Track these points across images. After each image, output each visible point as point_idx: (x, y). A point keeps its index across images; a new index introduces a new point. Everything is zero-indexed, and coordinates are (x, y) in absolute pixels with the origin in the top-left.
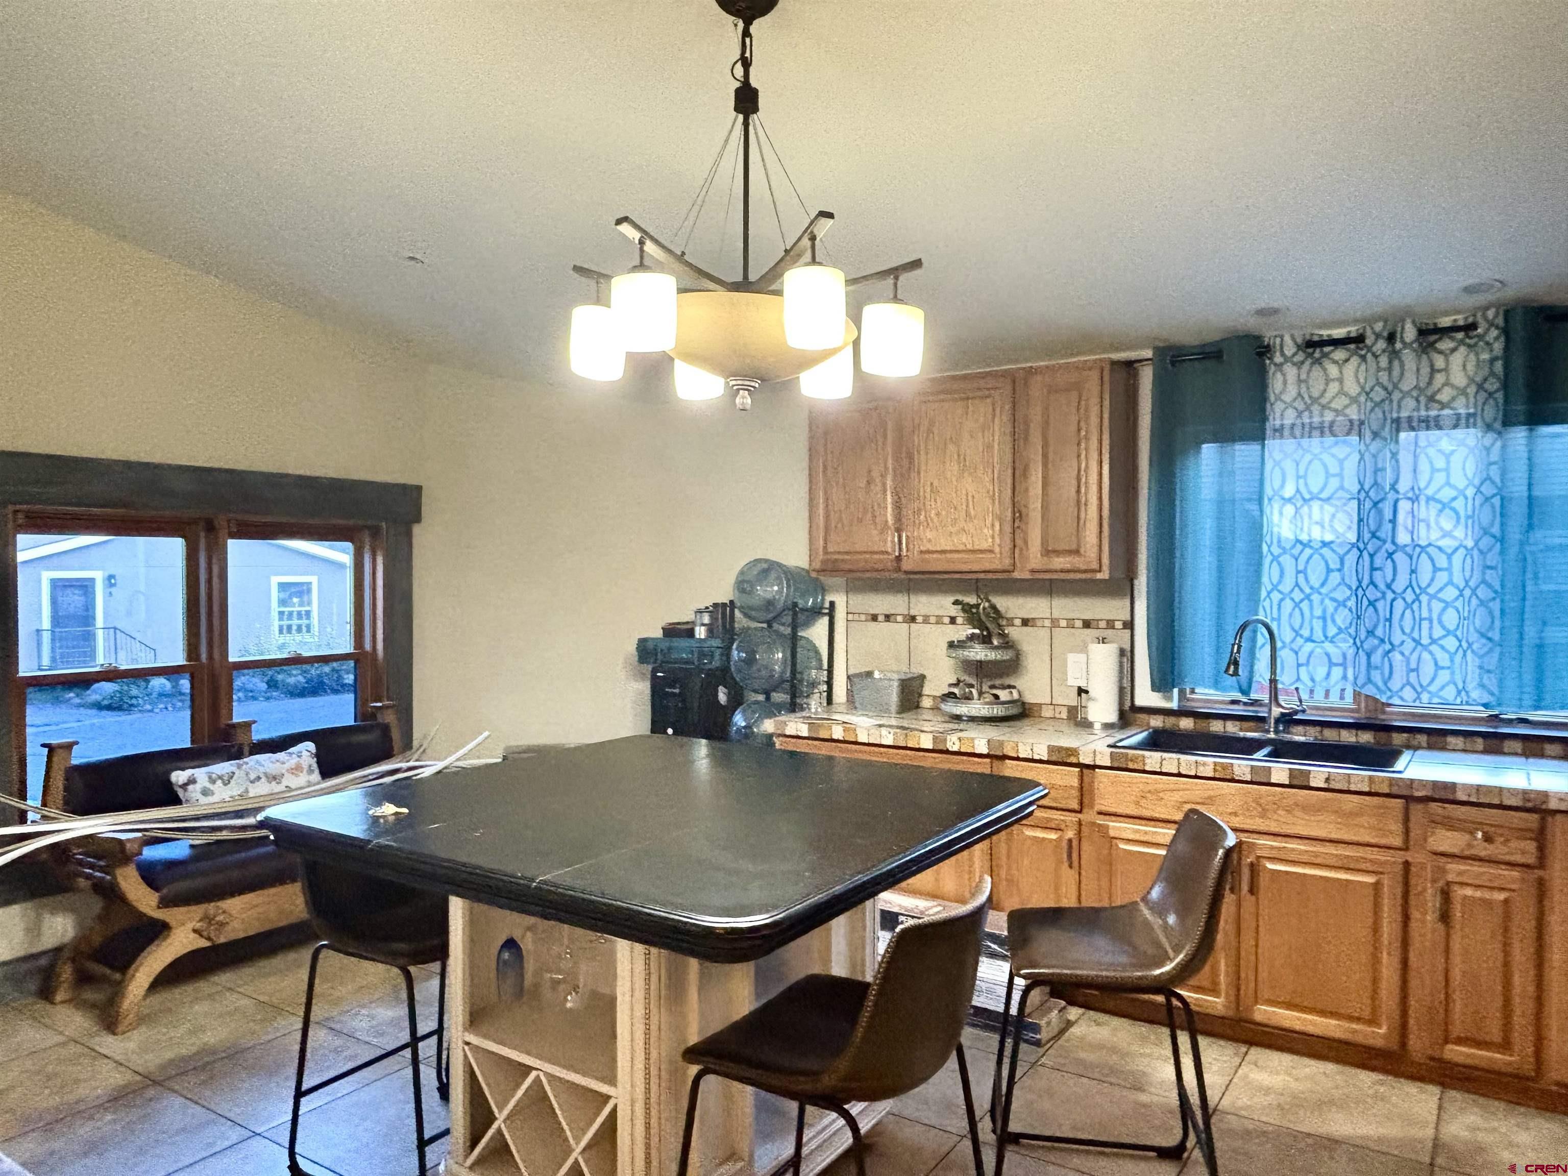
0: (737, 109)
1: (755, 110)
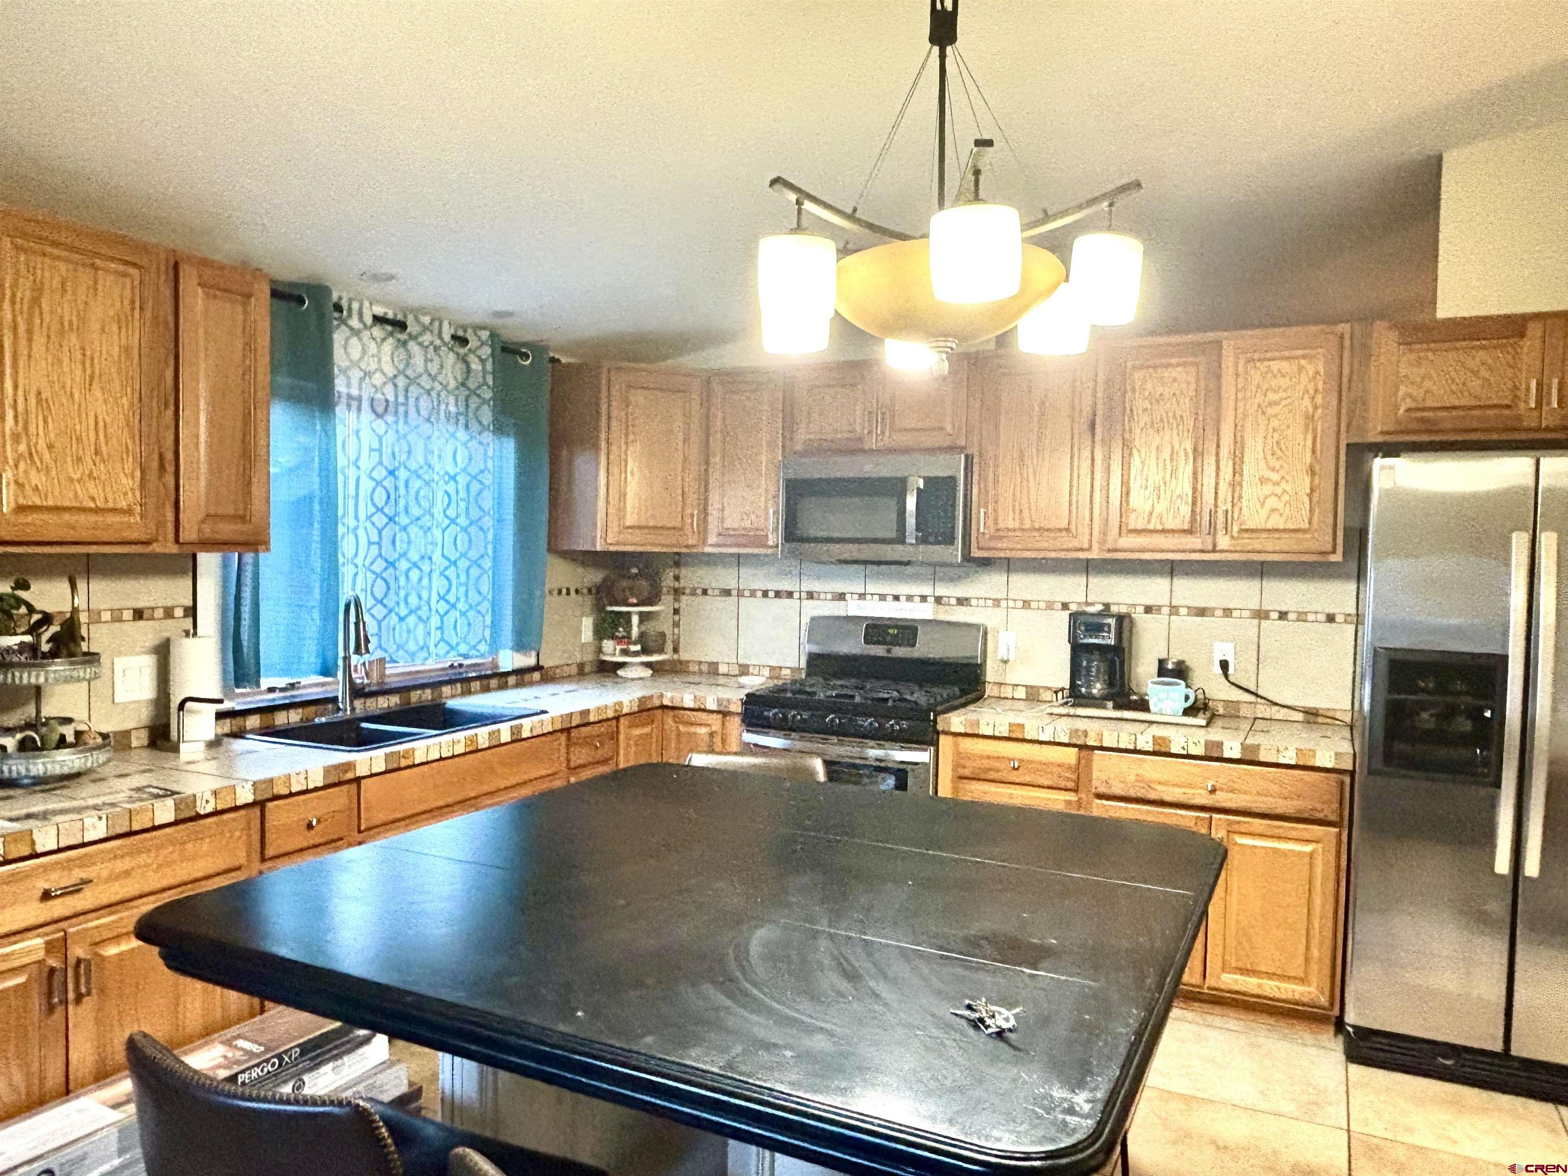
0: (933, 40)
1: (952, 39)
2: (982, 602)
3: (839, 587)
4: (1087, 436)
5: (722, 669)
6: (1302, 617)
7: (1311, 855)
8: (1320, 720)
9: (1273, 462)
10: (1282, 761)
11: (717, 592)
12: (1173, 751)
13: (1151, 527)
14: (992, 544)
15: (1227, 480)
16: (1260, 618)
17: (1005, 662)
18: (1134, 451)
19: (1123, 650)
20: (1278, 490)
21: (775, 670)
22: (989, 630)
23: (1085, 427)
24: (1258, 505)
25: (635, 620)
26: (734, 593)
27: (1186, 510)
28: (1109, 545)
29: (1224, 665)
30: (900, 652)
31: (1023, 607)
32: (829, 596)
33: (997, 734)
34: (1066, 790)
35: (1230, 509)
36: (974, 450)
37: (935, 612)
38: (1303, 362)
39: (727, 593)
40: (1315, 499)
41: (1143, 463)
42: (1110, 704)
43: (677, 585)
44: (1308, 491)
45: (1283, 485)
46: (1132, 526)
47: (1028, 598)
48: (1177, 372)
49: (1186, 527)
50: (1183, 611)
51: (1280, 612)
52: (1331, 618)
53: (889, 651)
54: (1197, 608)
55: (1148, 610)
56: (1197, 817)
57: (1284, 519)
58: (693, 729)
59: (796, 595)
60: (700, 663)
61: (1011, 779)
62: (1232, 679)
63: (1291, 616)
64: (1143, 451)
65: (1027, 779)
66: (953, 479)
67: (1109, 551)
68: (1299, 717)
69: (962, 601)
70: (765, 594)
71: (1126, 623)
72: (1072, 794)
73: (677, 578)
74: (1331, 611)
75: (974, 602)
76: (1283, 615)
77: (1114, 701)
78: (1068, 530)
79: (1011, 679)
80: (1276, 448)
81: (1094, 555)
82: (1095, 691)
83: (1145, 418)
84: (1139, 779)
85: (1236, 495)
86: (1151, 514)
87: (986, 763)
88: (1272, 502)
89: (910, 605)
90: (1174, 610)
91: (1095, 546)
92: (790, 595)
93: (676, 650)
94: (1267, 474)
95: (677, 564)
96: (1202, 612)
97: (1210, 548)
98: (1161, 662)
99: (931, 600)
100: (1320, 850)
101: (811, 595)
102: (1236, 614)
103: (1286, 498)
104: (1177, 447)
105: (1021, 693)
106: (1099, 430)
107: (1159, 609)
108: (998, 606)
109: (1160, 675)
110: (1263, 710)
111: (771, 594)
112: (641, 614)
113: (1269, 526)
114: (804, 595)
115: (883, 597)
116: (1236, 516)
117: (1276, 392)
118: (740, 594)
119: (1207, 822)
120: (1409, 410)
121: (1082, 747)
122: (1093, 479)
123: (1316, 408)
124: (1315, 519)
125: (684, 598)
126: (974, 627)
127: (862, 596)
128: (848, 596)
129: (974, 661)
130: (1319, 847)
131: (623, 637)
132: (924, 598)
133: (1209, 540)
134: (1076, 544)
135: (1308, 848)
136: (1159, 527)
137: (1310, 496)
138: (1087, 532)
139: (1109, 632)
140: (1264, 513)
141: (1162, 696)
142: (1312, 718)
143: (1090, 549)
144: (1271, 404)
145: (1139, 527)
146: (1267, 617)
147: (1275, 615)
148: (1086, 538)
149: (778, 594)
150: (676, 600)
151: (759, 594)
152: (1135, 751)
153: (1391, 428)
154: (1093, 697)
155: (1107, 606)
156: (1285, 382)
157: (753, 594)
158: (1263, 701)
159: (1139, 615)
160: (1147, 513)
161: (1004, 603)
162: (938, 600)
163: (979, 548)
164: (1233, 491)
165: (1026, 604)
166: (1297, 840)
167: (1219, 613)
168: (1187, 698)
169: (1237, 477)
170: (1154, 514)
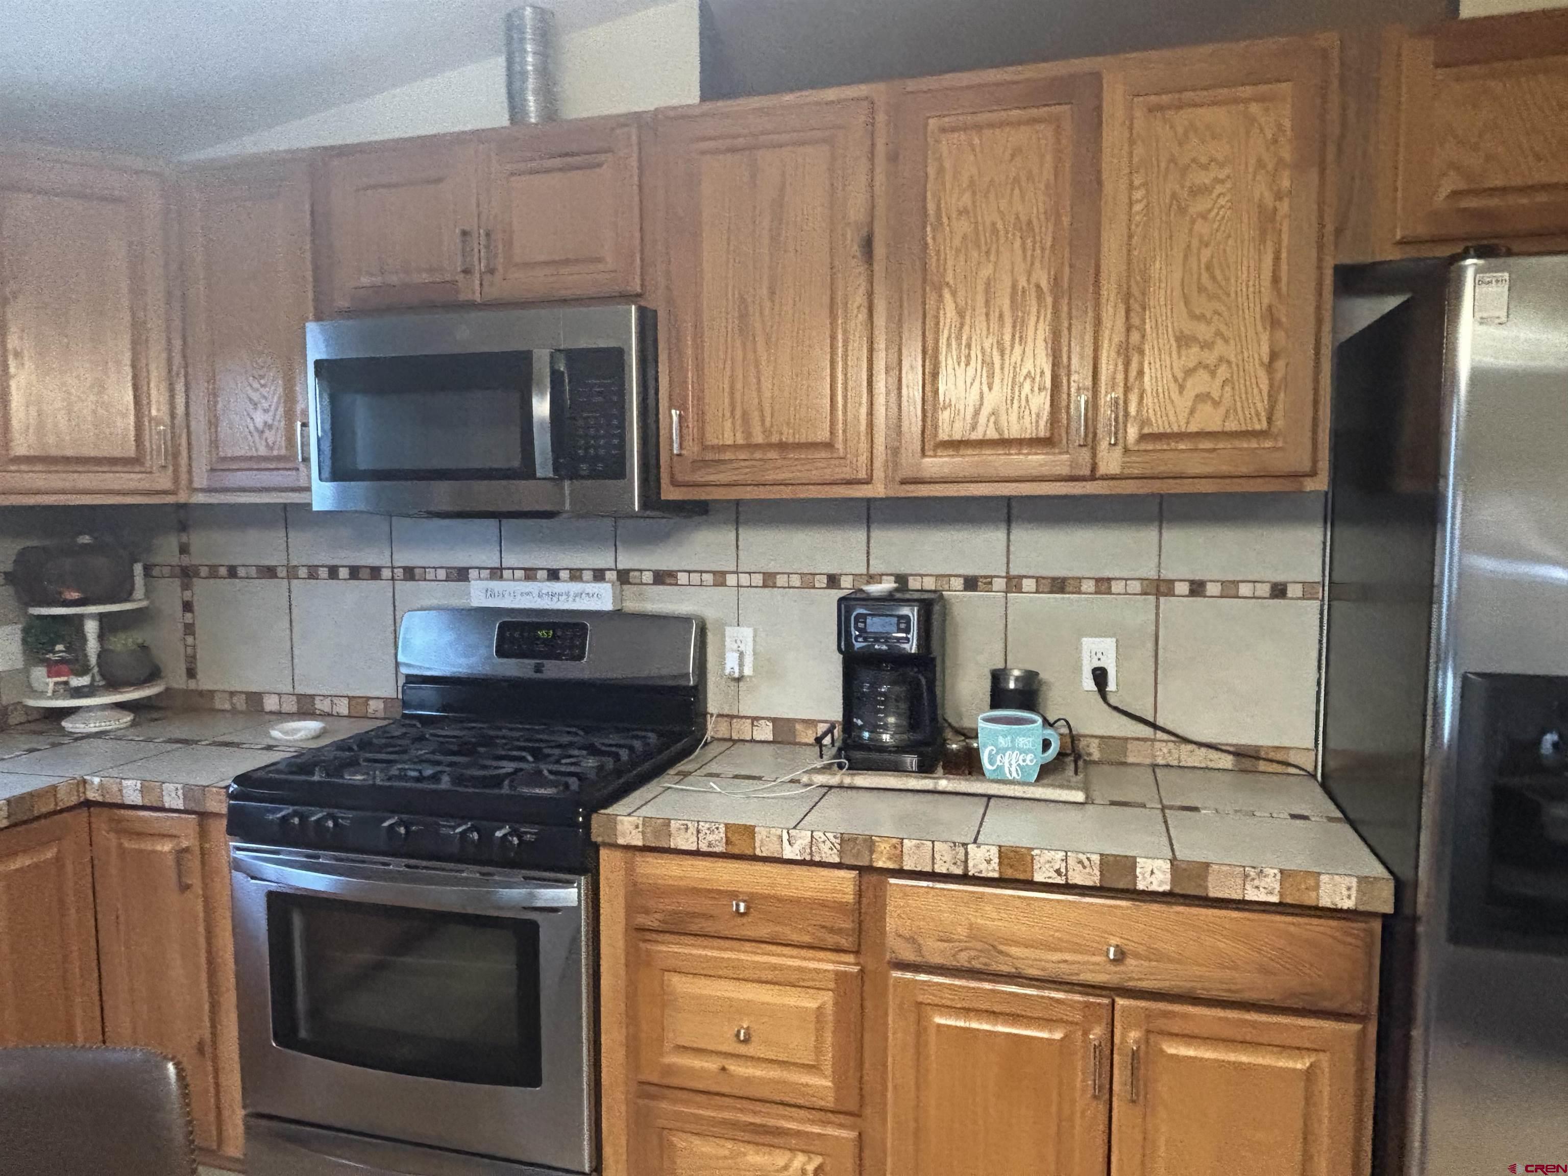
2: (695, 578)
3: (460, 559)
4: (858, 268)
5: (271, 704)
6: (1230, 589)
7: (1309, 1075)
8: (1262, 766)
9: (1202, 305)
10: (1252, 895)
11: (253, 572)
12: (1039, 877)
13: (977, 435)
14: (699, 477)
15: (1116, 340)
16: (1158, 594)
17: (738, 680)
18: (947, 296)
19: (933, 660)
20: (1210, 358)
21: (358, 703)
22: (708, 626)
23: (855, 249)
24: (1174, 387)
25: (91, 628)
26: (282, 572)
27: (1041, 402)
28: (906, 472)
29: (1100, 676)
30: (555, 670)
31: (765, 586)
32: (442, 574)
33: (704, 847)
34: (838, 950)
35: (1122, 397)
36: (656, 302)
37: (619, 597)
38: (1254, 108)
39: (269, 572)
40: (1279, 376)
41: (961, 314)
42: (911, 760)
43: (186, 560)
44: (1266, 359)
45: (1220, 348)
46: (943, 436)
47: (772, 568)
48: (1020, 136)
49: (1042, 434)
50: (1029, 584)
51: (1192, 582)
52: (1279, 591)
53: (538, 669)
54: (1054, 579)
55: (971, 583)
56: (1087, 1005)
57: (1222, 410)
58: (147, 845)
59: (386, 573)
60: (232, 694)
61: (736, 933)
62: (1113, 700)
63: (1213, 589)
64: (961, 294)
65: (764, 931)
66: (617, 356)
67: (903, 482)
68: (1227, 761)
69: (662, 578)
70: (333, 572)
71: (937, 608)
72: (851, 958)
73: (184, 549)
74: (1280, 578)
75: (682, 578)
76: (1197, 588)
77: (920, 755)
78: (829, 446)
79: (748, 708)
80: (1205, 277)
81: (878, 490)
82: (886, 737)
83: (963, 226)
84: (975, 933)
85: (1133, 373)
86: (977, 413)
87: (686, 904)
88: (1200, 383)
89: (575, 587)
90: (1014, 583)
91: (879, 474)
92: (375, 573)
93: (191, 673)
94: (1189, 327)
95: (183, 527)
96: (1059, 585)
97: (1087, 472)
98: (998, 677)
99: (611, 575)
100: (1325, 1065)
101: (410, 573)
102: (1117, 587)
103: (1223, 372)
104: (1022, 282)
105: (765, 732)
106: (880, 250)
107: (989, 580)
108: (723, 584)
109: (995, 704)
110: (1165, 752)
111: (343, 573)
112: (101, 617)
113: (1193, 428)
114: (399, 573)
115: (530, 574)
116: (1133, 410)
117: (1205, 167)
118: (292, 573)
119: (1105, 1013)
120: (1456, 194)
121: (865, 870)
122: (871, 350)
123: (1279, 197)
124: (1279, 413)
125: (199, 585)
126: (685, 620)
127: (496, 573)
128: (473, 574)
129: (683, 683)
130: (1324, 1058)
131: (62, 661)
132: (599, 575)
133: (1085, 455)
134: (846, 473)
135: (1301, 1064)
136: (992, 434)
137: (1270, 367)
138: (864, 446)
139: (907, 631)
140: (1184, 403)
141: (1002, 742)
142: (1248, 764)
143: (868, 481)
144: (1197, 191)
145: (957, 436)
146: (1171, 593)
147: (1182, 588)
148: (863, 458)
149: (355, 573)
150: (186, 587)
151: (323, 573)
152: (965, 878)
153: (1422, 230)
154: (882, 748)
155: (902, 579)
156: (1220, 150)
157: (313, 574)
158: (1165, 737)
159: (955, 591)
160: (970, 411)
161: (731, 580)
162: (624, 577)
163: (675, 483)
164: (1127, 365)
165: (769, 580)
166: (1283, 1048)
167: (1088, 586)
168: (1046, 745)
169: (1135, 337)
170: (985, 412)
